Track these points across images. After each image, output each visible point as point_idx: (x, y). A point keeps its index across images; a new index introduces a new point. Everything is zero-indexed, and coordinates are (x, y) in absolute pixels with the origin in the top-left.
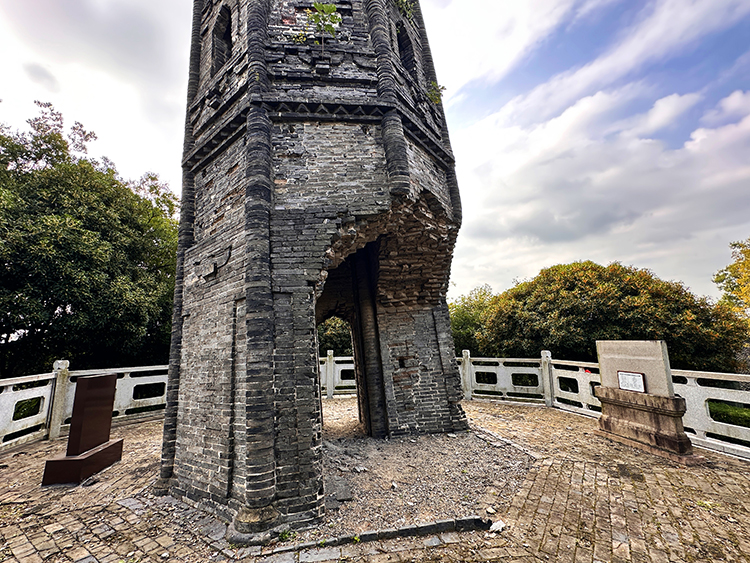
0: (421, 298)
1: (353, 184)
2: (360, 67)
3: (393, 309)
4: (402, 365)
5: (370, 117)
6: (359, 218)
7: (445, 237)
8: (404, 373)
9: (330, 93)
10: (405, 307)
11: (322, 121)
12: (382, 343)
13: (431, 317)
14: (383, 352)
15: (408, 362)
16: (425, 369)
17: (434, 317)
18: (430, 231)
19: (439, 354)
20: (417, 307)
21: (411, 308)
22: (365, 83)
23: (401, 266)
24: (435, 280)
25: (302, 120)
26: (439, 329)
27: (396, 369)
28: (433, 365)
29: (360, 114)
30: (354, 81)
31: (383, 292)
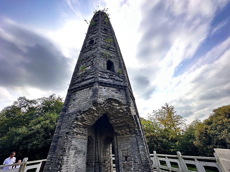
0: (130, 132)
1: (84, 103)
2: (91, 75)
3: (122, 137)
4: (126, 160)
5: (91, 85)
6: (84, 112)
7: (125, 110)
8: (127, 163)
9: (85, 83)
10: (126, 135)
11: (81, 90)
12: (119, 150)
13: (136, 139)
14: (119, 154)
15: (128, 159)
16: (135, 162)
17: (137, 139)
18: (119, 109)
19: (140, 155)
20: (130, 135)
21: (128, 136)
22: (92, 78)
23: (116, 121)
24: (132, 125)
25: (77, 91)
26: (139, 144)
27: (124, 162)
28: (138, 160)
29: (88, 85)
30: (89, 78)
31: (116, 131)
